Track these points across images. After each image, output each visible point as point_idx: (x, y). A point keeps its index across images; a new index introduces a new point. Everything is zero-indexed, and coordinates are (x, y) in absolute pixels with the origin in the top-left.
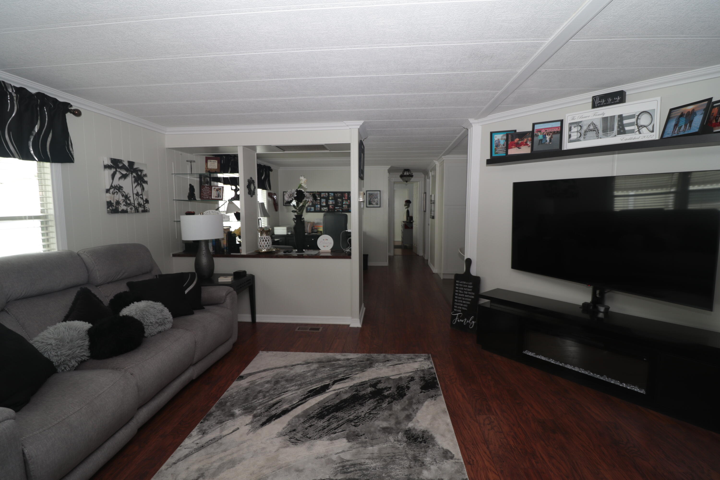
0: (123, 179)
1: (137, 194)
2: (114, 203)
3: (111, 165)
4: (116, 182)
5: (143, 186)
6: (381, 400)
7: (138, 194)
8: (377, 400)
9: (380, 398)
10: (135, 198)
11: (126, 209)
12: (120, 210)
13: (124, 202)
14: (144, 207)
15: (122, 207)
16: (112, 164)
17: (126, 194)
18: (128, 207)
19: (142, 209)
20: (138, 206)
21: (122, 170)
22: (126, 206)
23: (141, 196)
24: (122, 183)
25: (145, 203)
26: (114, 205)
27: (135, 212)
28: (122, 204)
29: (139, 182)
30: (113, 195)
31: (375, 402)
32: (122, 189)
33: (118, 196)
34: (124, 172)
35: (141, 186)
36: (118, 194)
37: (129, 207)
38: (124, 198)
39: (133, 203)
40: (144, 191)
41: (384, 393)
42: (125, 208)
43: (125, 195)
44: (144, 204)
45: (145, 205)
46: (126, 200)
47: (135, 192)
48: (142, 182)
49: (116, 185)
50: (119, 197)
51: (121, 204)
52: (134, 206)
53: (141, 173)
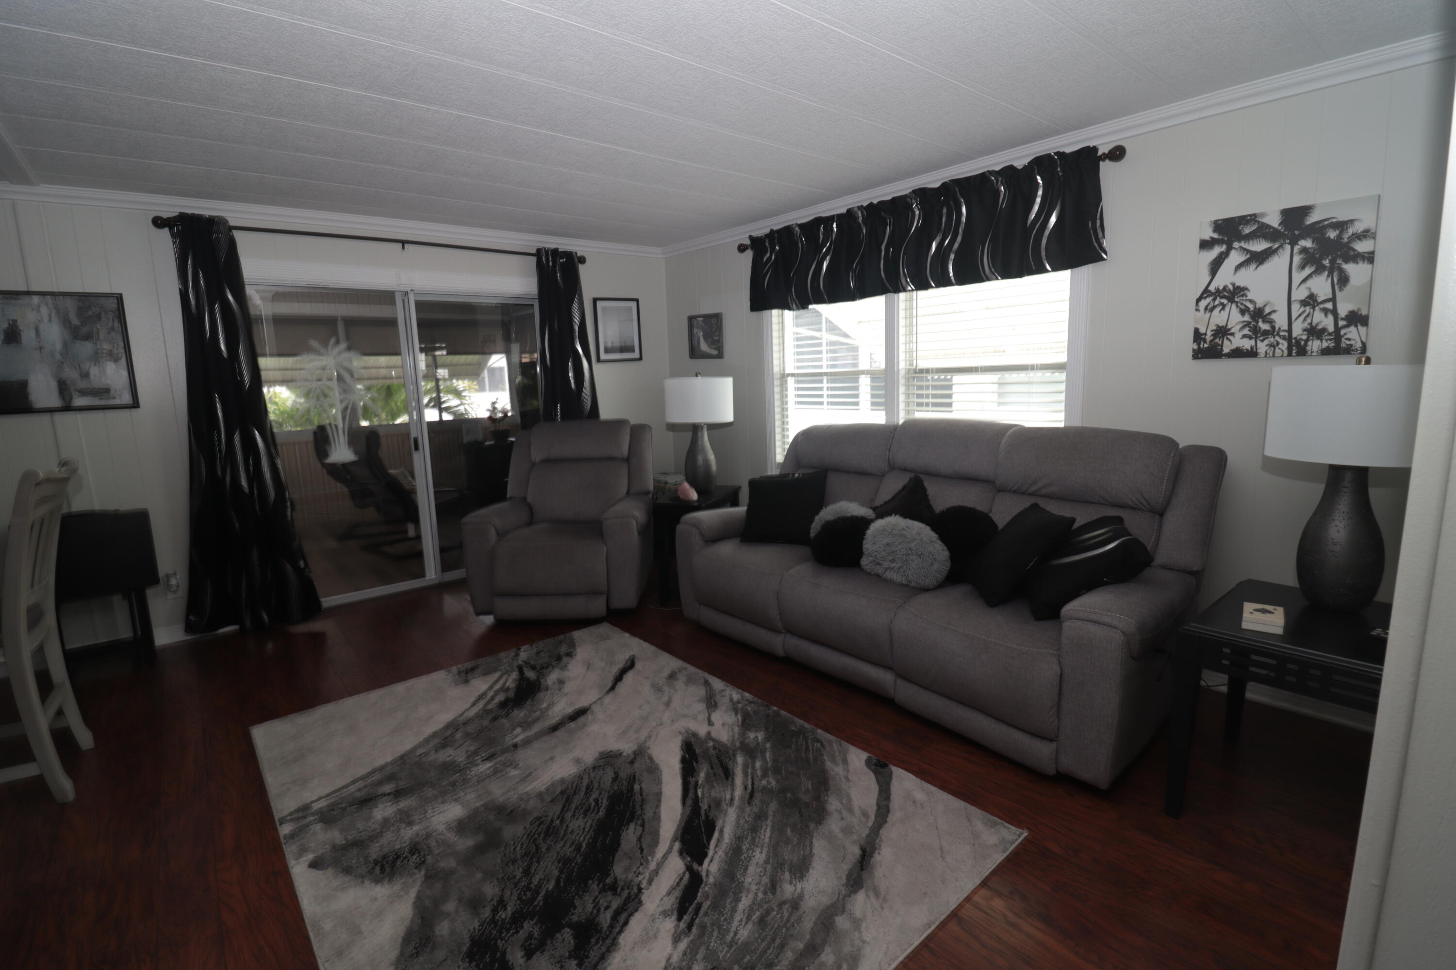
0: (1253, 266)
1: (1311, 301)
2: (1209, 333)
3: (1212, 238)
4: (1225, 277)
5: (1343, 272)
6: (524, 898)
7: (1315, 300)
8: (537, 893)
9: (536, 903)
10: (1294, 315)
11: (1252, 348)
12: (1226, 350)
13: (1247, 329)
14: (1338, 337)
15: (1238, 341)
16: (1216, 236)
17: (1259, 305)
18: (1262, 341)
19: (1326, 344)
20: (1305, 337)
21: (1251, 242)
22: (1250, 338)
23: (1329, 306)
24: (1248, 278)
26: (1209, 338)
27: (1290, 354)
28: (1238, 335)
29: (1327, 262)
30: (1208, 315)
31: (539, 886)
32: (1245, 295)
33: (1225, 314)
34: (1259, 246)
35: (1336, 273)
36: (1227, 309)
37: (1266, 342)
38: (1247, 318)
39: (1286, 327)
40: (1348, 289)
41: (536, 924)
42: (1247, 344)
43: (1252, 308)
44: (1337, 329)
45: (1343, 331)
46: (1257, 322)
47: (1299, 294)
48: (1341, 261)
49: (1221, 288)
50: (1232, 317)
51: (1232, 334)
52: (1289, 338)
53: (1342, 231)
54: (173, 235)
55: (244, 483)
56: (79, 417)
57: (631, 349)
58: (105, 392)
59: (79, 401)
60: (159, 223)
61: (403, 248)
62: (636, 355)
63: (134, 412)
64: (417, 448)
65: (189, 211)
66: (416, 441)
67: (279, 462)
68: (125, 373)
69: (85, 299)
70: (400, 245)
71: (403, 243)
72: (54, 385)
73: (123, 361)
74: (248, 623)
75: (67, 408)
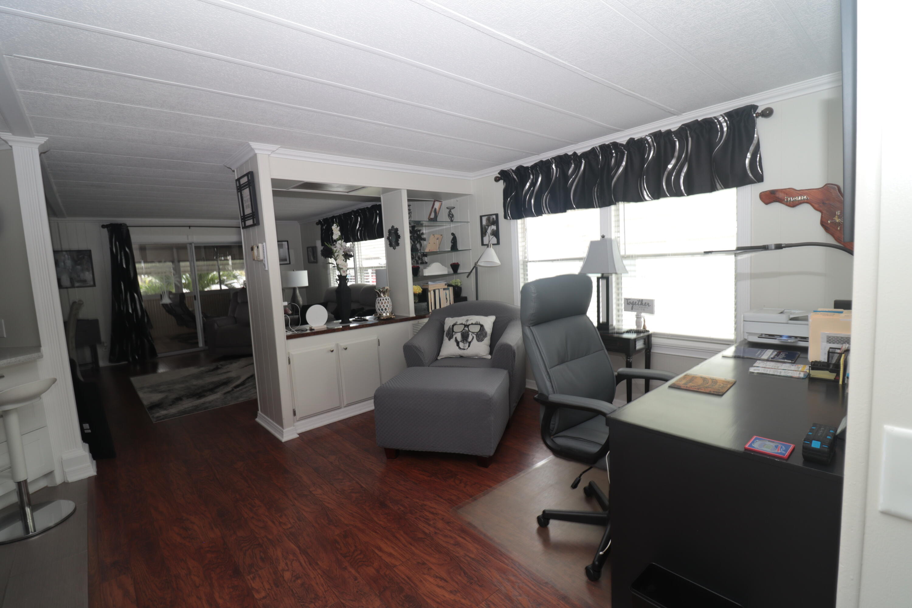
5: (421, 243)
14: (422, 260)
19: (421, 261)
20: (418, 259)
25: (423, 257)
27: (416, 264)
29: (418, 240)
35: (419, 244)
39: (415, 257)
40: (422, 247)
45: (423, 258)
48: (420, 240)
52: (416, 260)
53: (420, 232)
54: (108, 230)
55: (130, 311)
56: (76, 289)
57: (286, 260)
58: (85, 281)
59: (77, 284)
60: (103, 226)
61: (190, 228)
62: (288, 262)
63: (94, 288)
64: (195, 299)
65: (113, 222)
66: (195, 296)
67: (143, 304)
68: (91, 276)
69: (79, 252)
70: (188, 228)
71: (190, 227)
72: (69, 279)
73: (91, 272)
74: (131, 359)
75: (73, 286)
